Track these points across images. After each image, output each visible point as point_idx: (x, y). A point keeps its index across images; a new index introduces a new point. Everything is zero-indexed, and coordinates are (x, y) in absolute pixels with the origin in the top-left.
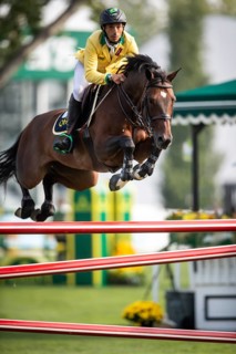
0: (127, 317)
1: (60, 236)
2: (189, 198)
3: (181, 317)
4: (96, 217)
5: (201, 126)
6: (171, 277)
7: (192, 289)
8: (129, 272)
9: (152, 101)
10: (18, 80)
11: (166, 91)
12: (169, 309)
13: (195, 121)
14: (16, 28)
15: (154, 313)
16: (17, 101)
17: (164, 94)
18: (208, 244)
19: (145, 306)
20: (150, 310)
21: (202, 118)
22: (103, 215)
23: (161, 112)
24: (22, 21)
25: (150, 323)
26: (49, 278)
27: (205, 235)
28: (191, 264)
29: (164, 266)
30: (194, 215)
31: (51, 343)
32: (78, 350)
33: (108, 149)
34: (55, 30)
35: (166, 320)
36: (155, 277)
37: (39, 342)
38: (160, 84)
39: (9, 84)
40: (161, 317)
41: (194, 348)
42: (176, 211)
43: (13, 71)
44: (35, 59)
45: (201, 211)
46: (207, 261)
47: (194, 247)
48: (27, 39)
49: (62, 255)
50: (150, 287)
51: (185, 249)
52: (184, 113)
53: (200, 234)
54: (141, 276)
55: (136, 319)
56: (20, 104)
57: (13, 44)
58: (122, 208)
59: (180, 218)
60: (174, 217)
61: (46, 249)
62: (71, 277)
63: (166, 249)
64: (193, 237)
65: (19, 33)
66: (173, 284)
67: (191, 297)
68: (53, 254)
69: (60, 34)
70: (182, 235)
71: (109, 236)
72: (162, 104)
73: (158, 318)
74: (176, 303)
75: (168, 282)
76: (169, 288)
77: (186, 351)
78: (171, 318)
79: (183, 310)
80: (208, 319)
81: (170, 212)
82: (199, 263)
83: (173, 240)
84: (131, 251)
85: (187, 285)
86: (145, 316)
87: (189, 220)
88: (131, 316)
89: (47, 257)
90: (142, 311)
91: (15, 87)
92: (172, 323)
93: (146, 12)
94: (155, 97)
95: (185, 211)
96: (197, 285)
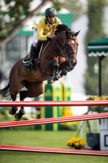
0: (69, 145)
1: (38, 107)
2: (97, 90)
3: (94, 145)
4: (55, 99)
5: (103, 57)
6: (89, 126)
7: (98, 132)
8: (70, 124)
9: (68, 45)
10: (19, 36)
11: (74, 41)
12: (88, 141)
13: (100, 55)
14: (18, 12)
15: (81, 143)
16: (18, 46)
17: (73, 42)
18: (106, 111)
19: (77, 140)
20: (79, 141)
21: (103, 53)
22: (58, 98)
23: (72, 50)
24: (21, 9)
25: (79, 147)
26: (33, 127)
27: (105, 107)
28: (98, 120)
29: (86, 121)
30: (99, 98)
31: (34, 157)
32: (47, 160)
33: (47, 66)
34: (36, 13)
35: (86, 146)
36: (82, 127)
37: (29, 156)
38: (71, 37)
39: (15, 37)
40: (84, 145)
41: (100, 159)
42: (91, 96)
43: (17, 32)
44: (27, 26)
45: (102, 96)
46: (106, 119)
47: (100, 113)
48: (23, 17)
49: (39, 117)
50: (79, 131)
51: (95, 113)
52: (95, 51)
53: (102, 107)
54: (75, 126)
55: (73, 146)
56: (20, 47)
57: (17, 19)
58: (67, 95)
59: (93, 99)
60: (90, 99)
61: (32, 113)
62: (43, 127)
63: (86, 114)
64: (99, 108)
65: (20, 14)
66: (90, 130)
67: (98, 135)
68: (35, 116)
69: (38, 15)
70: (94, 107)
71: (61, 108)
72: (72, 46)
73: (83, 145)
74: (91, 138)
75: (88, 129)
76: (88, 132)
77: (96, 160)
78: (89, 145)
79: (94, 142)
80: (106, 145)
81: (88, 97)
82: (102, 120)
83: (90, 110)
84: (71, 114)
85: (96, 130)
86: (77, 144)
87: (97, 100)
88: (71, 144)
89: (32, 117)
90: (76, 142)
91: (18, 39)
92: (89, 148)
93: (78, 4)
94: (69, 43)
95: (95, 96)
96: (101, 130)
